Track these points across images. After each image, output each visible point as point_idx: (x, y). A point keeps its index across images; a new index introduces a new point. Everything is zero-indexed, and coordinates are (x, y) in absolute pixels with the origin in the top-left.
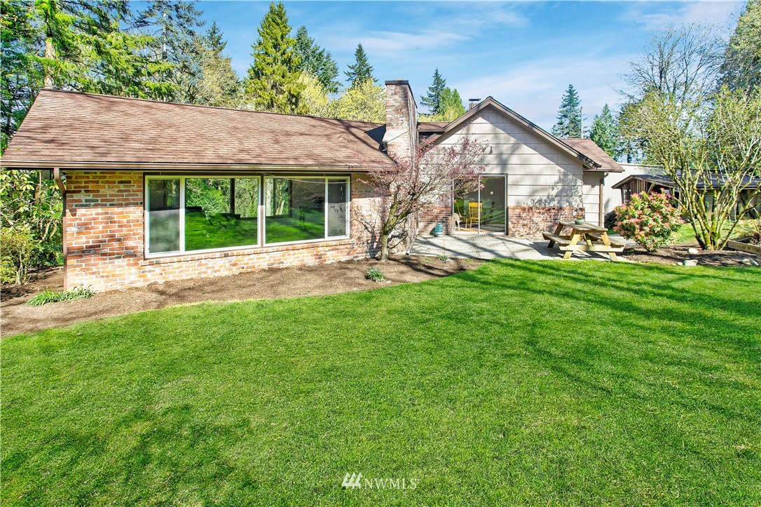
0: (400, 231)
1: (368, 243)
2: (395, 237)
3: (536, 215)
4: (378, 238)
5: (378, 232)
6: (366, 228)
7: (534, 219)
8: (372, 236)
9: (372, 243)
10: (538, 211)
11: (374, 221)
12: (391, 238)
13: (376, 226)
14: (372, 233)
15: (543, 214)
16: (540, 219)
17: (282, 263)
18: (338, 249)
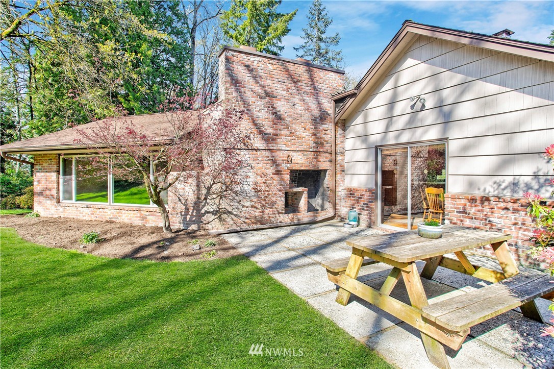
0: (215, 207)
1: (181, 215)
2: (209, 213)
3: (498, 213)
4: (191, 211)
5: (191, 205)
6: (180, 200)
7: (494, 220)
8: (185, 209)
9: (186, 214)
10: (502, 205)
11: (187, 194)
12: (205, 214)
13: (189, 199)
14: (186, 205)
15: (516, 211)
16: (509, 223)
17: (117, 218)
18: (155, 215)
